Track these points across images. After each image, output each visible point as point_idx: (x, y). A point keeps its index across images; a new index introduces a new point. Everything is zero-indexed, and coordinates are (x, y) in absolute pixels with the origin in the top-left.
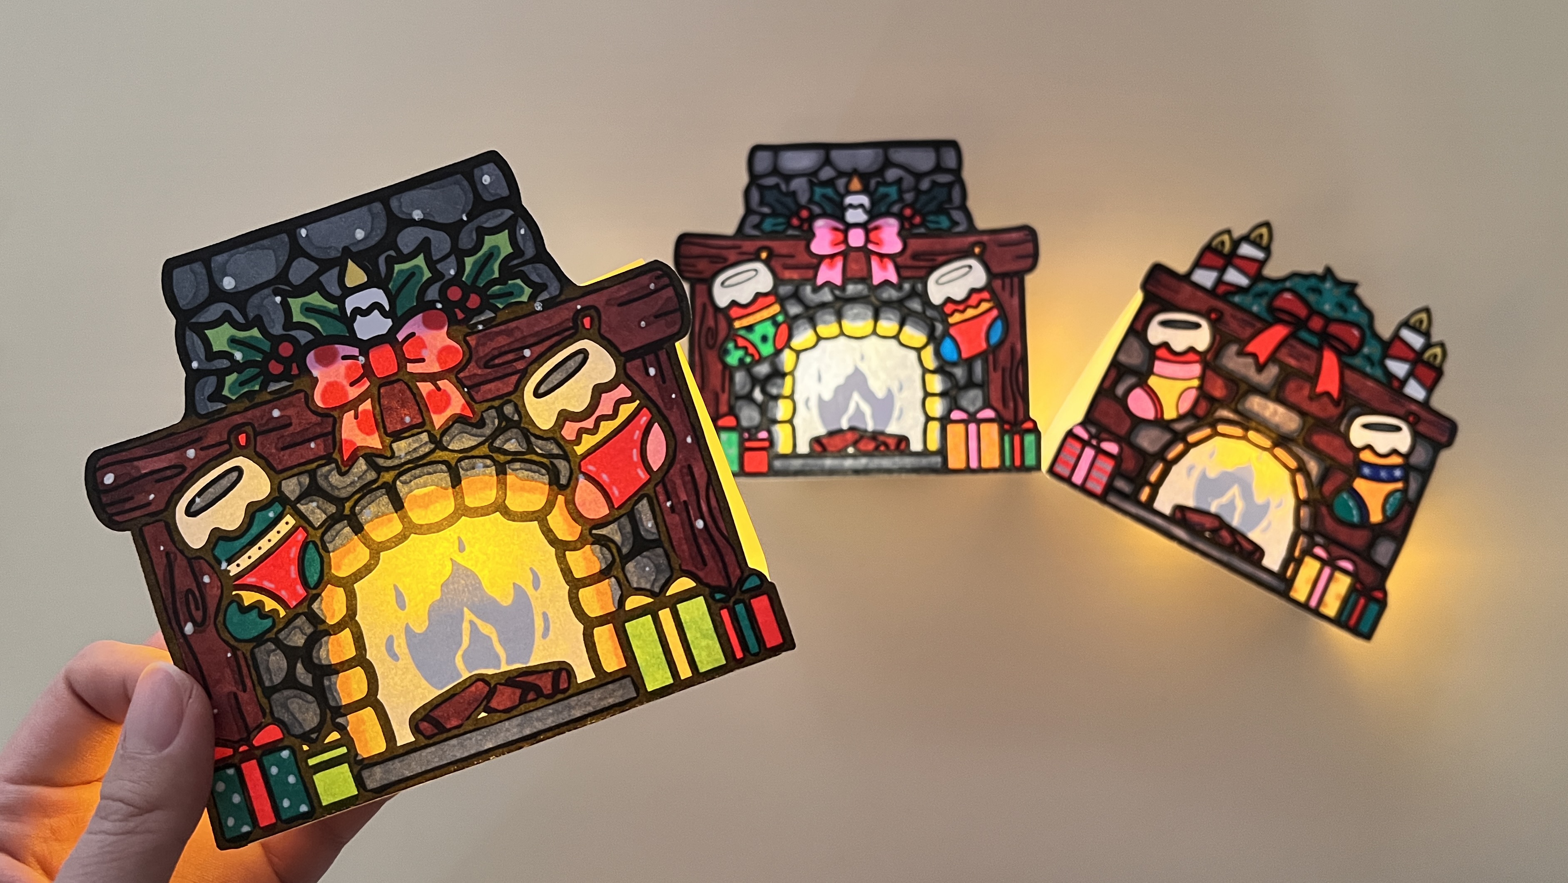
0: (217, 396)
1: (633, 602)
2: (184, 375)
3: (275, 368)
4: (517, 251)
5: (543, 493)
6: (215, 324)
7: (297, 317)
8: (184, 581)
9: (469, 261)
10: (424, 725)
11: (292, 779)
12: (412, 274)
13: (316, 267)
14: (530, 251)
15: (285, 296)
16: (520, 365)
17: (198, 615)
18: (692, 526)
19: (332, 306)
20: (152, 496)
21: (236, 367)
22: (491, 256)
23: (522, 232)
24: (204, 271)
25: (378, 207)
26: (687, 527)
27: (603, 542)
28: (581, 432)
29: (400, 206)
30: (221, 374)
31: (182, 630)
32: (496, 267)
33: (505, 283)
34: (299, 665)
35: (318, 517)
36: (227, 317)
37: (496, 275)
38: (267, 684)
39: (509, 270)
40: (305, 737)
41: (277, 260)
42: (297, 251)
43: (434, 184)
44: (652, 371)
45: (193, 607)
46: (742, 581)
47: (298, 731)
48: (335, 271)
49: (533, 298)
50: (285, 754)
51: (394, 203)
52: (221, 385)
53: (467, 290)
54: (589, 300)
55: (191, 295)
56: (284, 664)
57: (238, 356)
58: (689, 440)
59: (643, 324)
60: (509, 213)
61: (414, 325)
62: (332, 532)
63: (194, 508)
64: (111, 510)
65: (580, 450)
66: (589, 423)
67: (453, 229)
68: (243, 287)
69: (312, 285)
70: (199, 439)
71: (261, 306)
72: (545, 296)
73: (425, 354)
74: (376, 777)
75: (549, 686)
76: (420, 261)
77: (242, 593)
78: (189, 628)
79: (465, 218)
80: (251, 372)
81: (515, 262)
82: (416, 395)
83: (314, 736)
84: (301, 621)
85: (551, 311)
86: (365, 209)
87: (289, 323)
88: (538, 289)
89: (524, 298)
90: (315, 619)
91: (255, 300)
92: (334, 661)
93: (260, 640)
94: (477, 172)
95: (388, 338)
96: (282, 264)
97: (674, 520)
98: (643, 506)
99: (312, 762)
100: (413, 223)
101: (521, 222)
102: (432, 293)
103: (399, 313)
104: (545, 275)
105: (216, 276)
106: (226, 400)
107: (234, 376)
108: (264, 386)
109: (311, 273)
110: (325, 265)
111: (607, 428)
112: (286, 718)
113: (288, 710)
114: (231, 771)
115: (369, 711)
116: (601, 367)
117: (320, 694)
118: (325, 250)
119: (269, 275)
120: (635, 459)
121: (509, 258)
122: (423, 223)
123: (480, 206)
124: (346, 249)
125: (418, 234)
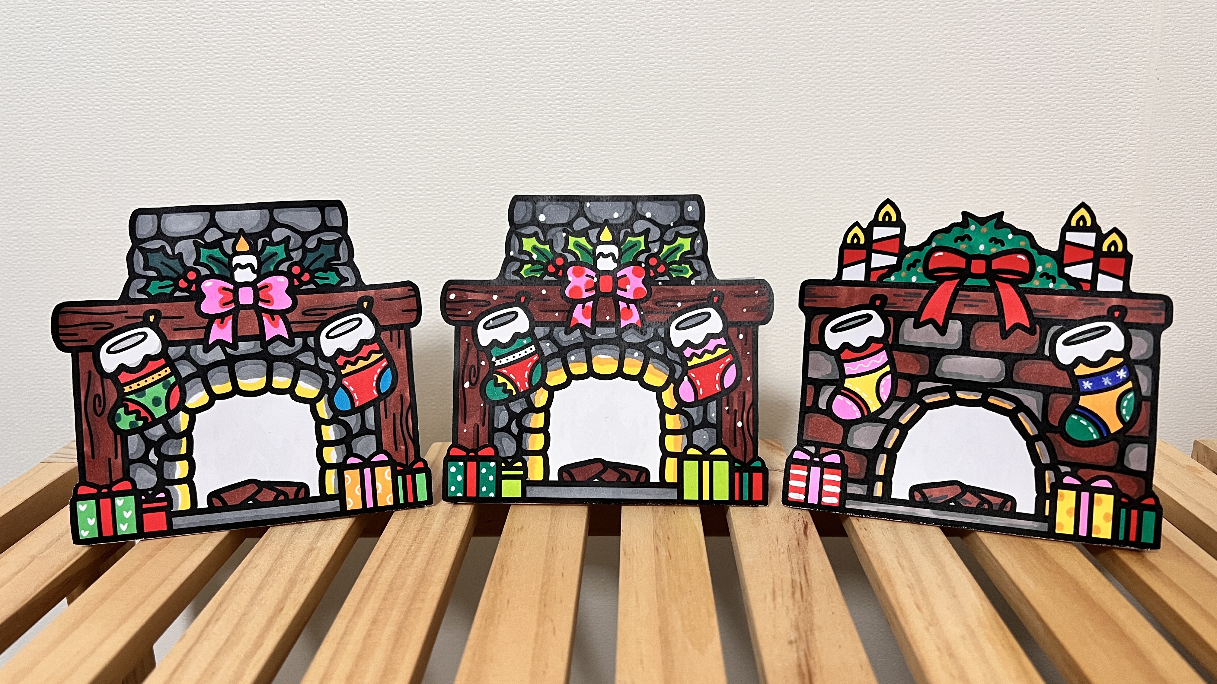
0: (517, 273)
1: (692, 451)
2: (504, 256)
3: (551, 269)
4: (692, 251)
5: (663, 379)
6: (529, 236)
7: (571, 247)
8: (472, 361)
9: (666, 248)
10: (565, 475)
11: (491, 478)
12: (635, 244)
13: (588, 225)
14: (699, 253)
15: (568, 233)
16: (674, 309)
17: (474, 380)
18: (735, 424)
19: (590, 247)
20: (470, 313)
21: (532, 261)
22: (678, 249)
23: (699, 241)
24: (532, 207)
25: (630, 204)
26: (733, 423)
27: (686, 415)
28: (693, 355)
29: (641, 208)
30: (523, 263)
31: (463, 384)
32: (679, 255)
33: (680, 265)
34: (514, 422)
35: (547, 352)
36: (535, 235)
37: (677, 259)
38: (495, 426)
39: (684, 259)
40: (505, 459)
41: (570, 215)
42: (582, 213)
43: (662, 202)
44: (741, 336)
45: (472, 375)
46: (752, 461)
47: (502, 455)
48: (597, 230)
49: (692, 277)
50: (492, 464)
51: (639, 205)
52: (521, 268)
53: (661, 262)
54: (720, 288)
55: (521, 218)
56: (507, 419)
57: (535, 256)
58: (749, 379)
59: (745, 310)
60: (695, 229)
61: (628, 271)
62: (552, 361)
63: (488, 326)
64: (448, 312)
65: (690, 364)
66: (699, 352)
67: (664, 229)
68: (548, 223)
69: (584, 233)
70: (501, 291)
71: (554, 235)
72: (698, 278)
73: (628, 287)
74: (532, 492)
75: (634, 478)
76: (642, 239)
77: (498, 376)
78: (467, 385)
79: (672, 225)
80: (538, 266)
81: (689, 256)
82: (617, 306)
83: (509, 460)
84: (523, 400)
85: (698, 287)
86: (623, 203)
87: (565, 249)
88: (696, 273)
89: (687, 276)
90: (530, 403)
91: (553, 231)
92: (532, 426)
93: (499, 403)
94: (686, 203)
95: (612, 273)
96: (572, 217)
97: (727, 418)
98: (713, 405)
99: (504, 473)
100: (644, 218)
101: (700, 237)
102: (642, 258)
103: (622, 262)
104: (702, 268)
105: (537, 212)
106: (521, 276)
107: (530, 265)
108: (543, 276)
109: (585, 227)
110: (593, 225)
111: (707, 357)
112: (499, 446)
113: (501, 443)
114: (461, 464)
115: (540, 458)
116: (715, 324)
117: (519, 440)
118: (596, 217)
119: (565, 221)
120: (717, 378)
121: (687, 253)
122: (650, 220)
123: (682, 221)
124: (606, 220)
125: (645, 225)
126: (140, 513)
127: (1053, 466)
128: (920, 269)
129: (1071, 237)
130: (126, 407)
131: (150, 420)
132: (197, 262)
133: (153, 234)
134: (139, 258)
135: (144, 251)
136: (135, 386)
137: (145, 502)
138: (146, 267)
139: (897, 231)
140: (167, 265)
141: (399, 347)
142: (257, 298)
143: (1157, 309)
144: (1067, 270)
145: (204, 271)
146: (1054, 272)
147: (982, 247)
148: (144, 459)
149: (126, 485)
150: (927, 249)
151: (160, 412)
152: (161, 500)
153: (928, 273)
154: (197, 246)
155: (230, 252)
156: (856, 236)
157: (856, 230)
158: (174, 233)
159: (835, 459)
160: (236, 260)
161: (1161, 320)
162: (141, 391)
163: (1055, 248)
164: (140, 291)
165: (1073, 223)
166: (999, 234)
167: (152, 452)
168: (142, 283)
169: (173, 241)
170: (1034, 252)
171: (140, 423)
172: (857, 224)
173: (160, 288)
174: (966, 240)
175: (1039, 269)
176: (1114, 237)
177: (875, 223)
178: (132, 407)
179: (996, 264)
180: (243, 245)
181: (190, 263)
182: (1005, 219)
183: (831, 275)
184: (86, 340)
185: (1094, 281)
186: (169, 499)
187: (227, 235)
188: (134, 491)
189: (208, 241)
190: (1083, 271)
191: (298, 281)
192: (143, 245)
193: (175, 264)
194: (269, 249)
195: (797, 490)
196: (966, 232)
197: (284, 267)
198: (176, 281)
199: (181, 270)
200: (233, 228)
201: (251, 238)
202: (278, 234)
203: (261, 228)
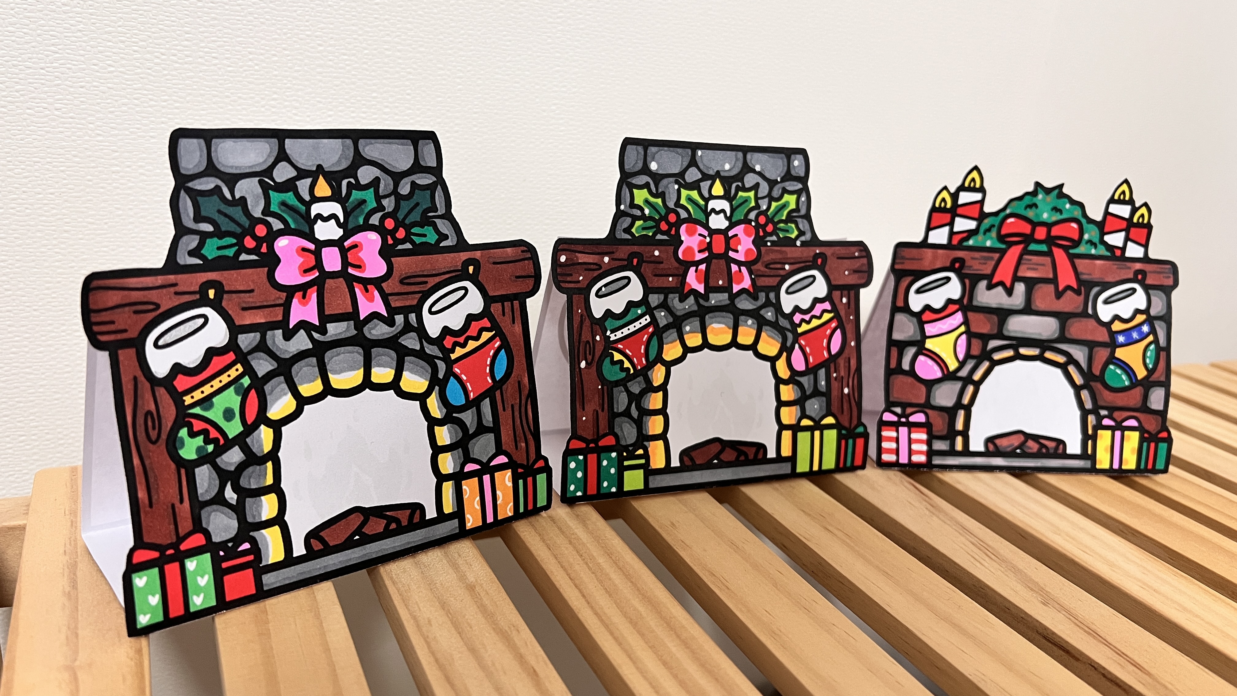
0: (628, 230)
1: (805, 422)
2: (615, 211)
3: (664, 226)
4: (797, 210)
5: (777, 348)
6: (640, 187)
7: (683, 201)
8: (586, 336)
9: (774, 205)
10: (686, 459)
11: (613, 471)
12: (746, 200)
13: (700, 176)
14: (803, 212)
15: (681, 186)
16: (782, 272)
17: (590, 358)
18: (842, 391)
19: (702, 203)
20: (581, 278)
21: (643, 217)
22: (784, 206)
23: (803, 199)
24: (643, 153)
25: (740, 155)
26: (840, 390)
27: (800, 385)
28: (803, 320)
29: (751, 160)
30: (635, 218)
31: (579, 364)
32: (785, 213)
33: (787, 224)
34: (633, 405)
35: (662, 322)
36: (647, 186)
37: (784, 218)
38: (615, 410)
39: (790, 218)
40: (626, 448)
41: (682, 164)
42: (694, 162)
43: (771, 155)
44: (844, 300)
45: (588, 352)
46: (857, 427)
47: (623, 443)
48: (709, 182)
49: (797, 237)
50: (614, 455)
51: (749, 156)
52: (632, 225)
53: (770, 220)
54: (824, 249)
55: (632, 165)
56: (626, 401)
57: (647, 211)
58: (853, 344)
59: (847, 273)
60: (800, 186)
61: (739, 230)
62: (668, 333)
63: (600, 293)
64: (560, 278)
65: (800, 330)
66: (807, 317)
67: (772, 183)
68: (661, 172)
69: (695, 186)
70: (613, 253)
71: (667, 187)
72: (803, 238)
73: (739, 248)
74: (657, 482)
75: (752, 456)
76: (752, 194)
77: (614, 353)
78: (583, 364)
79: (779, 180)
80: (650, 223)
81: (795, 214)
82: (729, 269)
83: (631, 448)
84: (641, 379)
85: (804, 248)
86: (734, 153)
87: (678, 204)
88: (801, 233)
89: (793, 236)
90: (648, 381)
91: (665, 181)
92: (651, 408)
93: (617, 383)
94: (793, 157)
96: (684, 167)
97: (835, 385)
98: (822, 372)
99: (626, 463)
100: (754, 171)
101: (804, 194)
102: (752, 216)
103: (734, 220)
104: (806, 227)
105: (649, 159)
106: (632, 234)
107: (641, 222)
108: (655, 234)
109: (697, 178)
110: (705, 177)
111: (815, 323)
112: (619, 434)
113: (622, 430)
114: (581, 457)
115: (661, 443)
116: (820, 288)
117: (639, 424)
118: (708, 168)
119: (676, 171)
120: (824, 345)
121: (792, 211)
122: (760, 174)
123: (788, 176)
124: (718, 172)
125: (757, 179)
126: (219, 575)
127: (1095, 411)
128: (994, 233)
129: (1114, 209)
130: (190, 426)
131: (222, 442)
132: (267, 211)
133: (202, 168)
134: (187, 205)
135: (192, 193)
136: (198, 395)
137: (225, 559)
138: (198, 218)
139: (978, 196)
140: (226, 215)
141: (514, 323)
142: (345, 263)
143: (1167, 273)
144: (1107, 238)
145: (277, 225)
146: (1096, 240)
147: (1045, 216)
148: (219, 500)
149: (198, 540)
150: (1002, 215)
151: (234, 428)
152: (245, 553)
153: (1001, 238)
154: (265, 188)
155: (307, 198)
156: (944, 200)
157: (945, 194)
158: (232, 167)
159: (919, 418)
160: (316, 209)
161: (1170, 282)
162: (207, 401)
163: (1099, 217)
164: (191, 253)
165: (1116, 197)
166: (1060, 203)
167: (229, 487)
168: (193, 242)
169: (232, 179)
170: (1084, 221)
171: (210, 448)
172: (945, 188)
173: (219, 248)
174: (1034, 208)
175: (1086, 237)
176: (1144, 210)
177: (962, 188)
178: (198, 425)
179: (1055, 231)
180: (323, 189)
181: (257, 213)
182: (1065, 190)
183: (918, 238)
184: (125, 331)
185: (1123, 249)
186: (256, 551)
187: (302, 174)
188: (210, 547)
189: (278, 180)
190: (1116, 239)
191: (392, 239)
192: (190, 185)
193: (236, 212)
194: (356, 195)
195: (889, 451)
196: (1035, 200)
197: (375, 220)
198: (240, 238)
199: (246, 223)
200: (310, 164)
201: (333, 178)
202: (366, 174)
203: (344, 165)
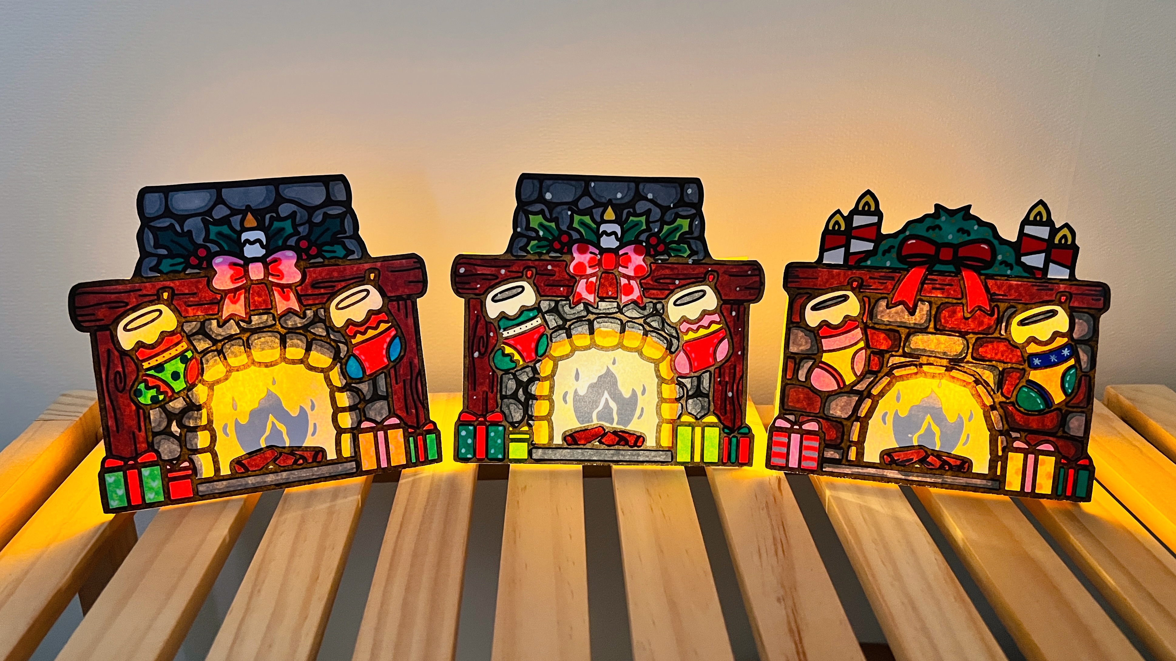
1: (685, 418)
2: (512, 232)
3: (557, 246)
4: (690, 231)
5: (661, 352)
6: (535, 214)
7: (576, 225)
8: (481, 332)
9: (666, 227)
10: (568, 439)
11: (499, 441)
12: (637, 224)
13: (593, 204)
14: (696, 234)
15: (573, 212)
16: (671, 287)
17: (483, 350)
18: (726, 394)
19: (594, 226)
20: (479, 286)
21: (538, 238)
22: (677, 229)
23: (697, 223)
24: (538, 186)
25: (633, 185)
26: (724, 394)
27: (681, 385)
28: (688, 330)
29: (643, 189)
30: (530, 239)
31: (473, 354)
32: (678, 235)
33: (679, 244)
34: (521, 390)
35: (553, 324)
36: (541, 212)
37: (676, 239)
38: (504, 393)
39: (683, 239)
40: (512, 424)
41: (575, 194)
42: (586, 192)
43: (663, 184)
44: (734, 314)
45: (481, 345)
46: (740, 428)
47: (510, 420)
48: (601, 209)
49: (689, 256)
50: (501, 428)
51: (641, 186)
52: (528, 244)
53: (661, 241)
54: (715, 267)
55: (528, 195)
56: (514, 387)
57: (541, 233)
58: (739, 353)
59: (738, 289)
60: (694, 211)
61: (629, 250)
62: (557, 333)
63: (496, 298)
64: (459, 285)
66: (694, 327)
67: (664, 209)
68: (555, 201)
69: (588, 212)
70: (509, 266)
71: (560, 213)
72: (695, 258)
73: (629, 265)
74: (539, 454)
75: (633, 442)
76: (643, 219)
77: (506, 347)
78: (476, 354)
79: (672, 206)
80: (544, 243)
81: (687, 236)
82: (619, 283)
83: (516, 425)
85: (695, 266)
86: (626, 184)
87: (570, 227)
88: (693, 253)
90: (536, 372)
91: (559, 209)
92: (538, 394)
93: (507, 372)
94: (686, 186)
95: (615, 251)
96: (577, 196)
97: (718, 388)
98: (706, 376)
99: (511, 436)
100: (647, 199)
101: (698, 218)
102: (643, 237)
103: (624, 241)
104: (699, 247)
105: (544, 190)
106: (528, 252)
107: (536, 242)
108: (548, 252)
109: (590, 206)
110: (597, 204)
111: (702, 332)
112: (507, 412)
113: (509, 409)
114: (471, 428)
115: (545, 423)
116: (710, 301)
117: (526, 407)
118: (600, 197)
119: (569, 199)
120: (711, 352)
121: (685, 233)
122: (651, 201)
123: (681, 202)
124: (610, 200)
125: (647, 205)
126: (166, 481)
127: (1005, 432)
128: (893, 254)
129: (1030, 230)
130: (147, 382)
131: (170, 394)
132: (207, 239)
133: (161, 213)
134: (150, 237)
135: (153, 229)
136: (153, 362)
137: (170, 471)
138: (156, 246)
139: (873, 219)
140: (176, 243)
141: (407, 317)
142: (267, 274)
143: (1096, 295)
144: (1023, 259)
145: (214, 248)
146: (1012, 261)
147: (950, 237)
148: (167, 432)
149: (151, 457)
150: (901, 236)
151: (179, 385)
152: (186, 468)
153: (902, 258)
154: (206, 223)
155: (238, 228)
156: (837, 223)
157: (838, 217)
158: (182, 210)
159: (813, 426)
160: (245, 236)
161: (1100, 305)
162: (159, 367)
163: (1013, 238)
164: (152, 269)
165: (1032, 218)
166: (967, 225)
167: (174, 424)
168: (153, 261)
169: (182, 219)
170: (995, 242)
171: (161, 397)
172: (838, 211)
173: (171, 265)
174: (937, 230)
175: (1000, 257)
176: (1066, 231)
177: (855, 211)
178: (152, 382)
179: (963, 252)
180: (250, 221)
181: (199, 240)
182: (973, 211)
183: (813, 258)
184: (103, 320)
185: (1045, 269)
186: (194, 469)
187: (234, 212)
188: (160, 462)
189: (216, 217)
190: (1037, 261)
191: (306, 255)
192: (152, 224)
193: (184, 241)
194: (277, 225)
196: (938, 222)
197: (292, 242)
198: (187, 258)
199: (191, 247)
200: (241, 204)
201: (258, 214)
202: (285, 210)
203: (268, 203)
